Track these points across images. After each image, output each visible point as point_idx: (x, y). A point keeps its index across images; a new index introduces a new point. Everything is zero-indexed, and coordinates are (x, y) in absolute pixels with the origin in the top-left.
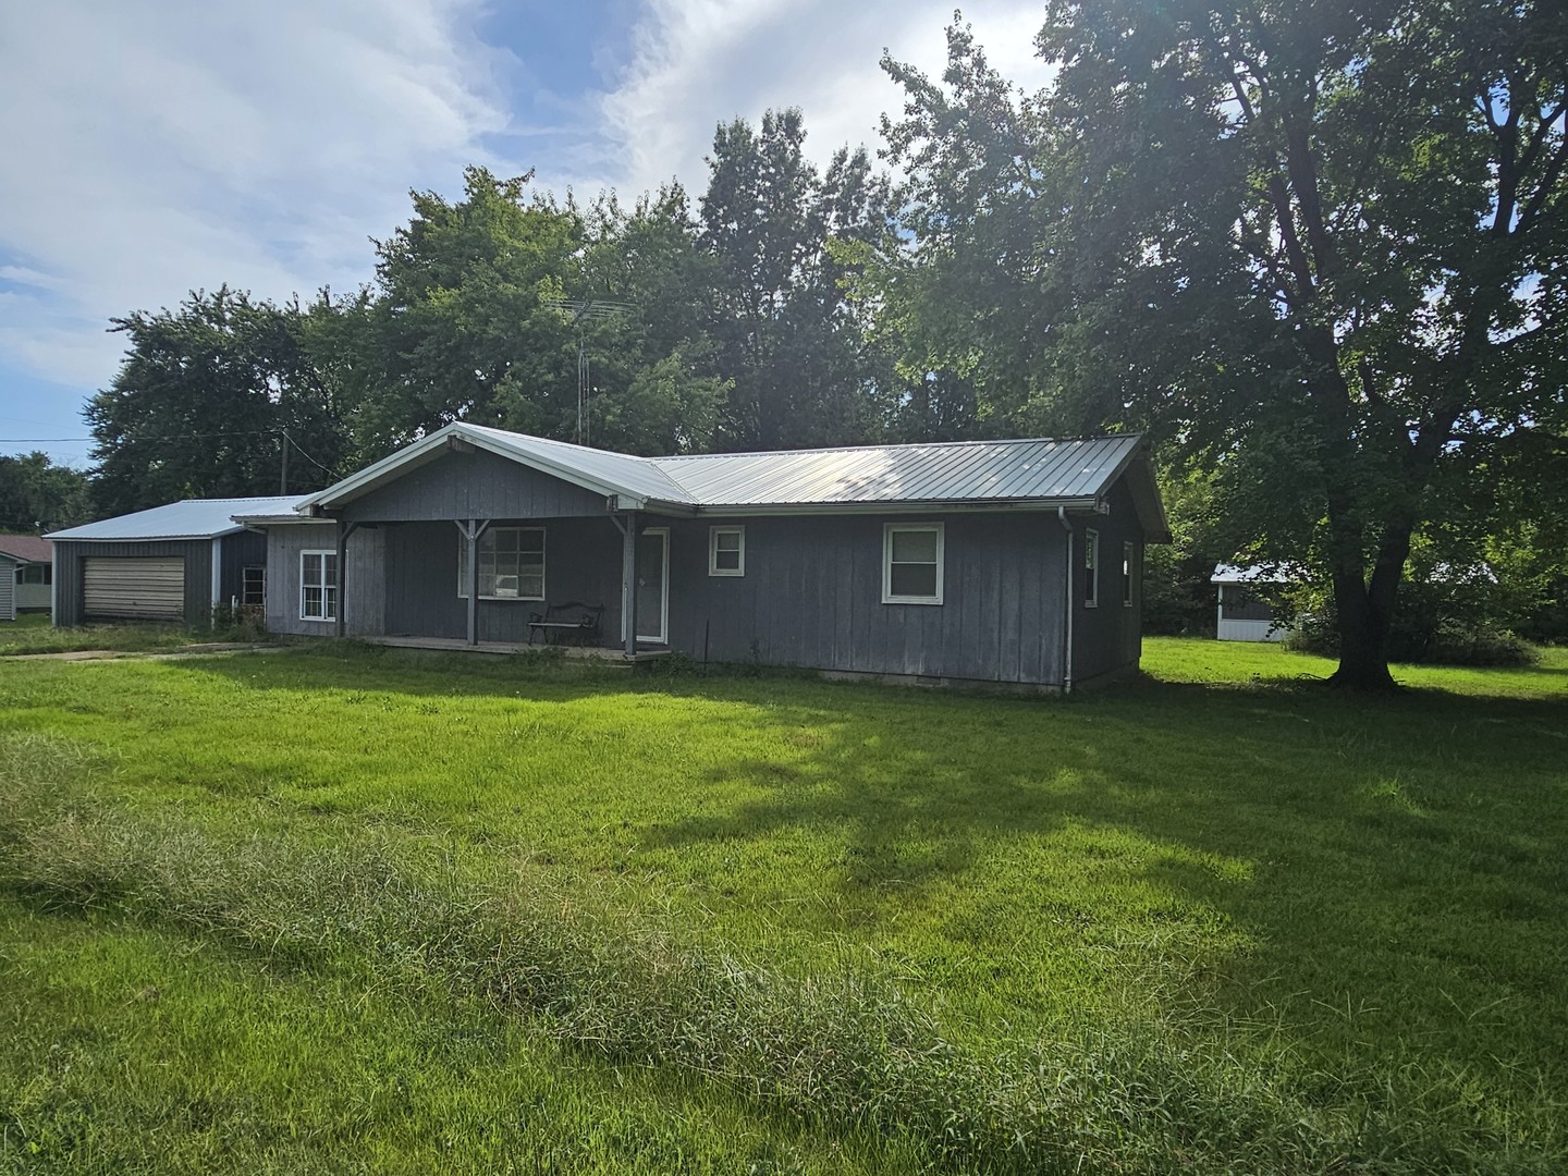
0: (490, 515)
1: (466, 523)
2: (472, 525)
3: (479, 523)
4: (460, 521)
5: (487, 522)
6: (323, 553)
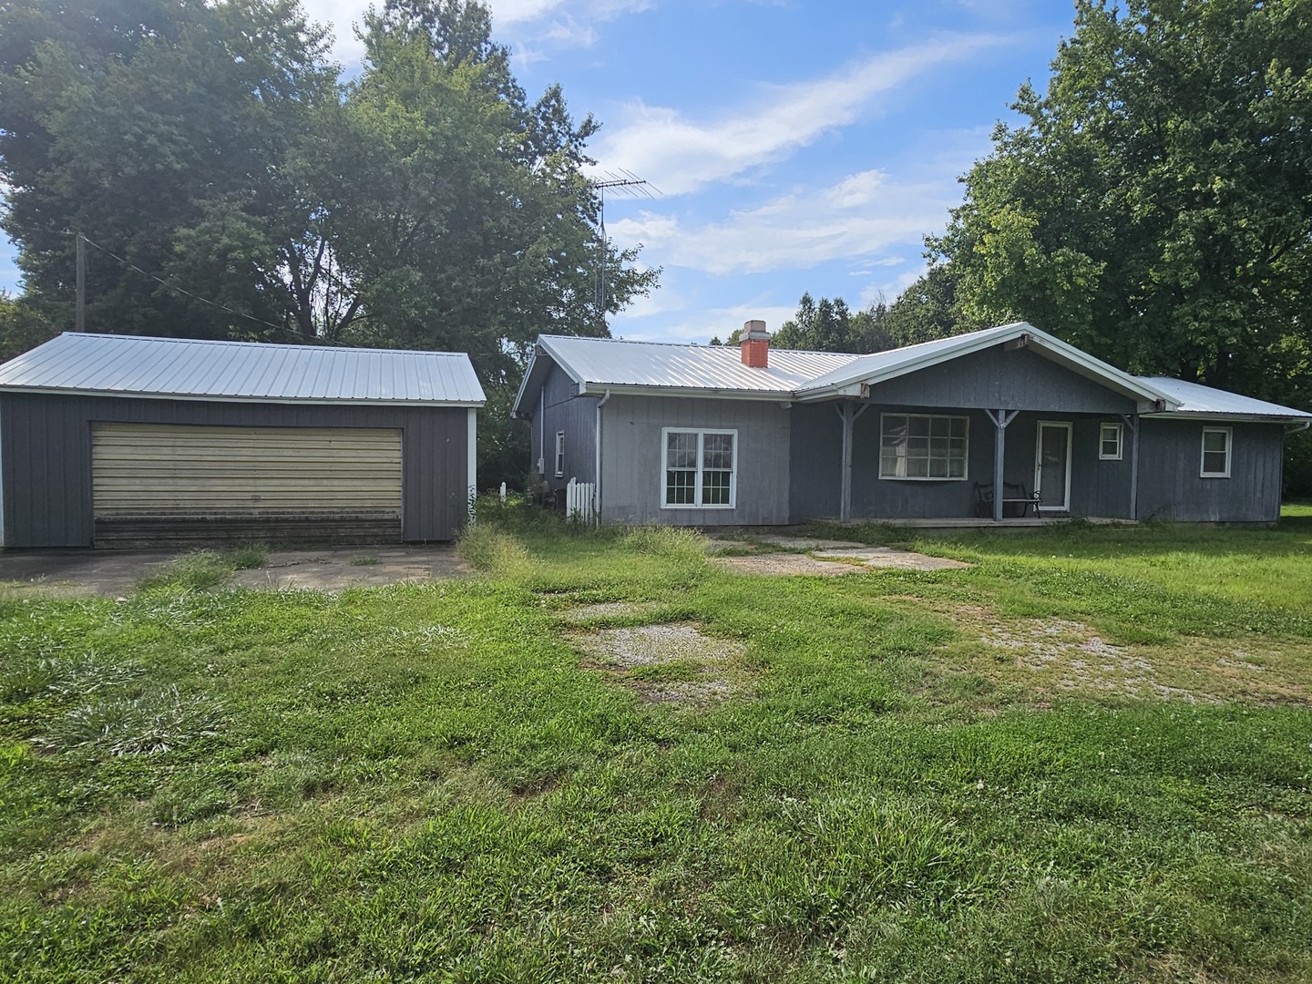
0: (1021, 407)
4: (990, 410)
5: (1015, 413)
6: (701, 433)
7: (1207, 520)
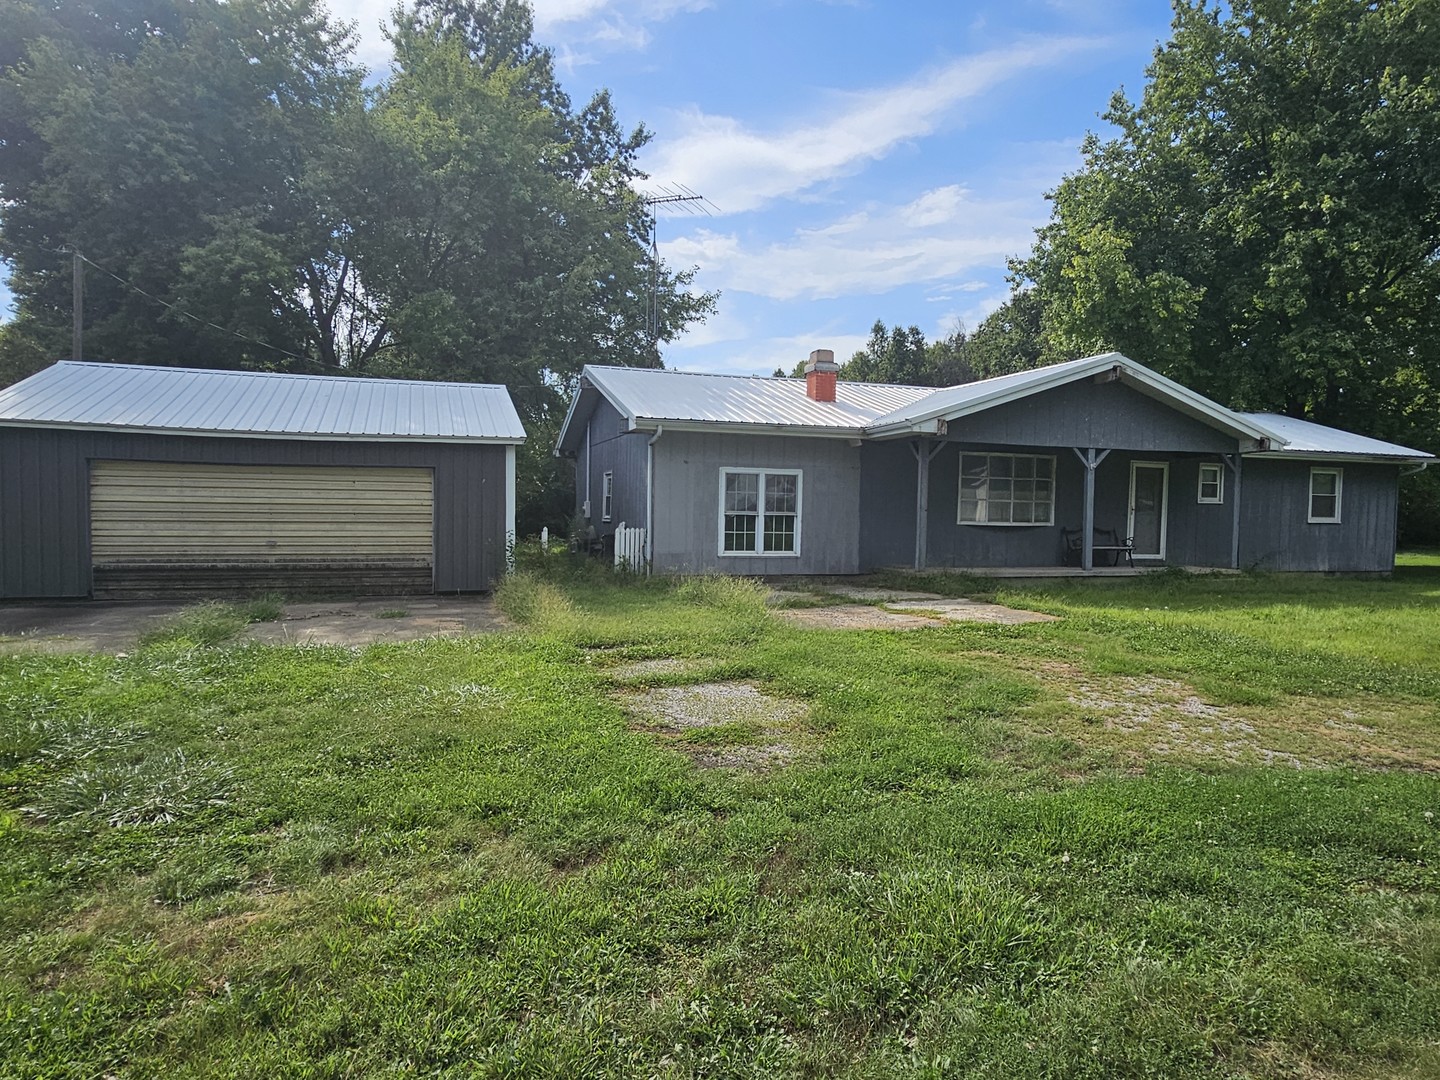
0: (1113, 446)
1: (1084, 451)
2: (1092, 454)
3: (1099, 452)
4: (1079, 449)
5: (1107, 452)
6: (762, 473)
7: (1315, 569)
